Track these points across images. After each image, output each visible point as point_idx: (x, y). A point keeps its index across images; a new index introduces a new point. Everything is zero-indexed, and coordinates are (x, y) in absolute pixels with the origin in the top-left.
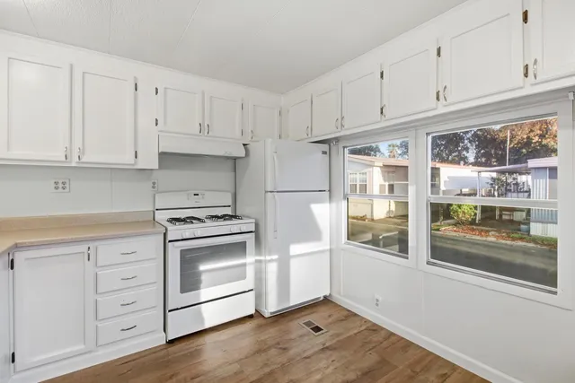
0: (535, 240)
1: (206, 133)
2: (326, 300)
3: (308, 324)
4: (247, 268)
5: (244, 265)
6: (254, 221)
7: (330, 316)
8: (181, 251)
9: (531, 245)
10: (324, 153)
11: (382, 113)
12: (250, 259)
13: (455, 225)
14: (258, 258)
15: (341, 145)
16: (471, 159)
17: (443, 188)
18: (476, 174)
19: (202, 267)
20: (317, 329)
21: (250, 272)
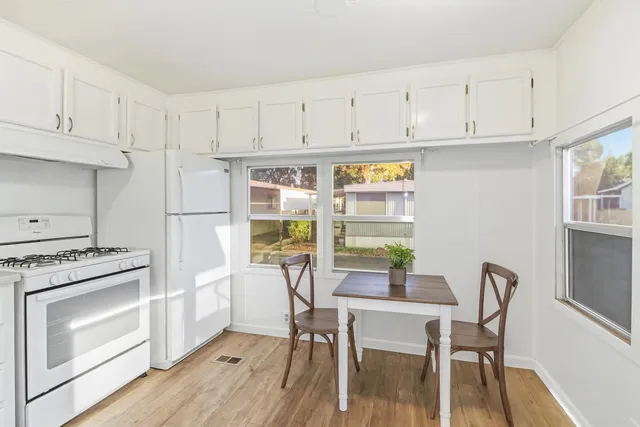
0: (350, 250)
1: (66, 131)
2: (226, 333)
3: (223, 359)
4: (141, 312)
5: (137, 309)
6: (148, 252)
7: (240, 345)
8: (48, 306)
9: (347, 254)
10: (226, 171)
11: (304, 142)
12: (144, 301)
13: (292, 243)
14: (154, 298)
15: (245, 164)
16: (298, 182)
17: (282, 208)
18: (307, 196)
19: (74, 325)
20: (235, 360)
21: (144, 317)
